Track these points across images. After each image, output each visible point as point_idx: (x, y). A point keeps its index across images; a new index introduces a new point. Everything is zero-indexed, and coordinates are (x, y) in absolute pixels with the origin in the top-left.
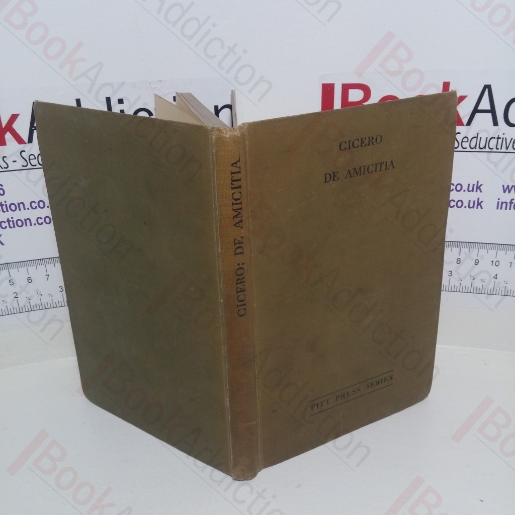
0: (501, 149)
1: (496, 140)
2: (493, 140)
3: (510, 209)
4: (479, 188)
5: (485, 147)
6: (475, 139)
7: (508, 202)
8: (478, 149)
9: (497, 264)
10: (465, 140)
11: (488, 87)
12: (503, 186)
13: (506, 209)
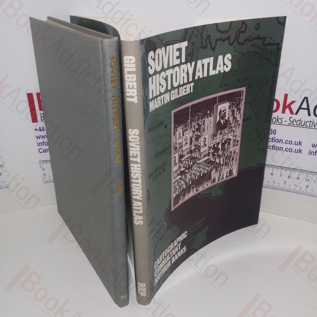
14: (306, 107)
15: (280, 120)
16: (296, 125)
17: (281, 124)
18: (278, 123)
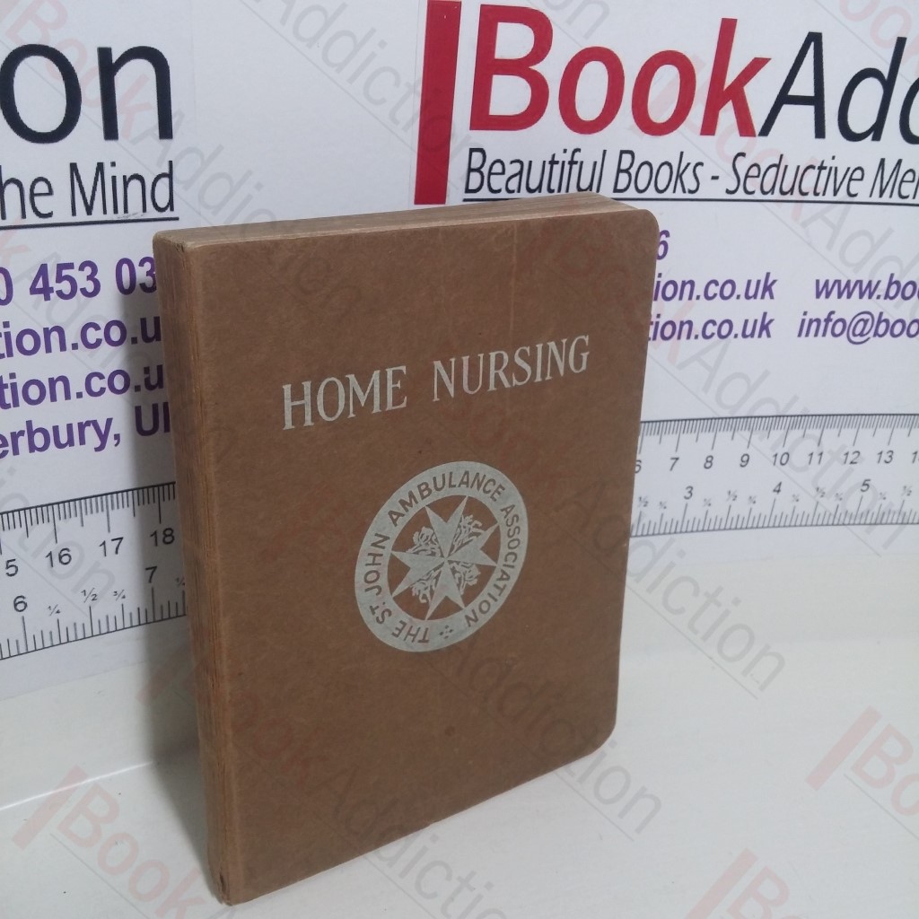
0: (824, 194)
1: (816, 171)
2: (810, 171)
3: (824, 335)
4: (768, 288)
5: (792, 190)
6: (774, 169)
7: (822, 320)
8: (777, 195)
9: (784, 459)
10: (754, 171)
11: (814, 39)
12: (818, 282)
13: (816, 335)
14: (810, 92)
15: (688, 179)
16: (758, 195)
17: (692, 196)
18: (679, 194)
